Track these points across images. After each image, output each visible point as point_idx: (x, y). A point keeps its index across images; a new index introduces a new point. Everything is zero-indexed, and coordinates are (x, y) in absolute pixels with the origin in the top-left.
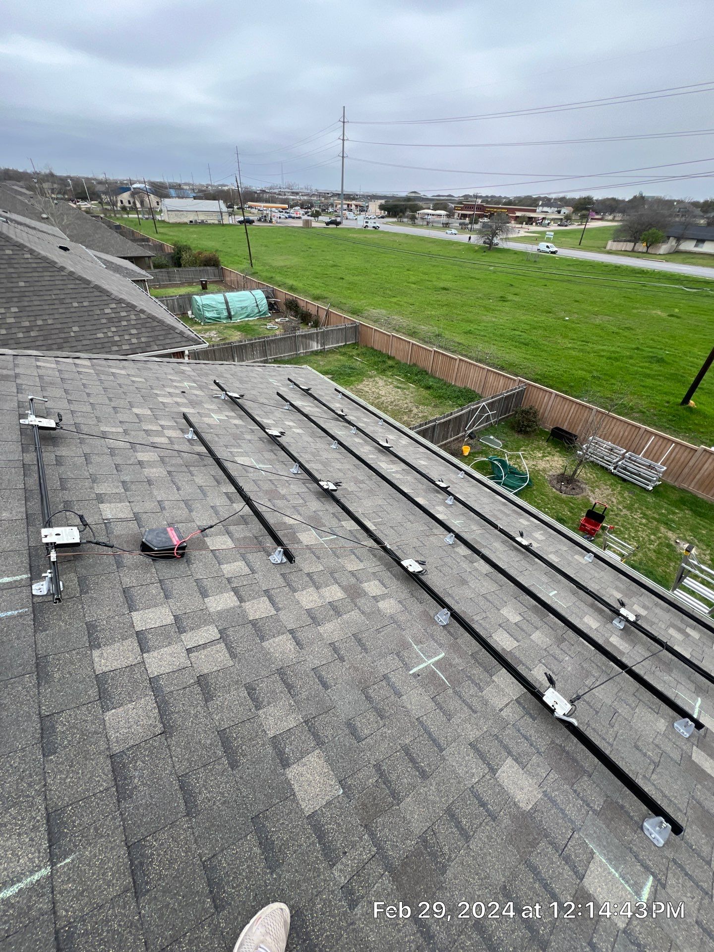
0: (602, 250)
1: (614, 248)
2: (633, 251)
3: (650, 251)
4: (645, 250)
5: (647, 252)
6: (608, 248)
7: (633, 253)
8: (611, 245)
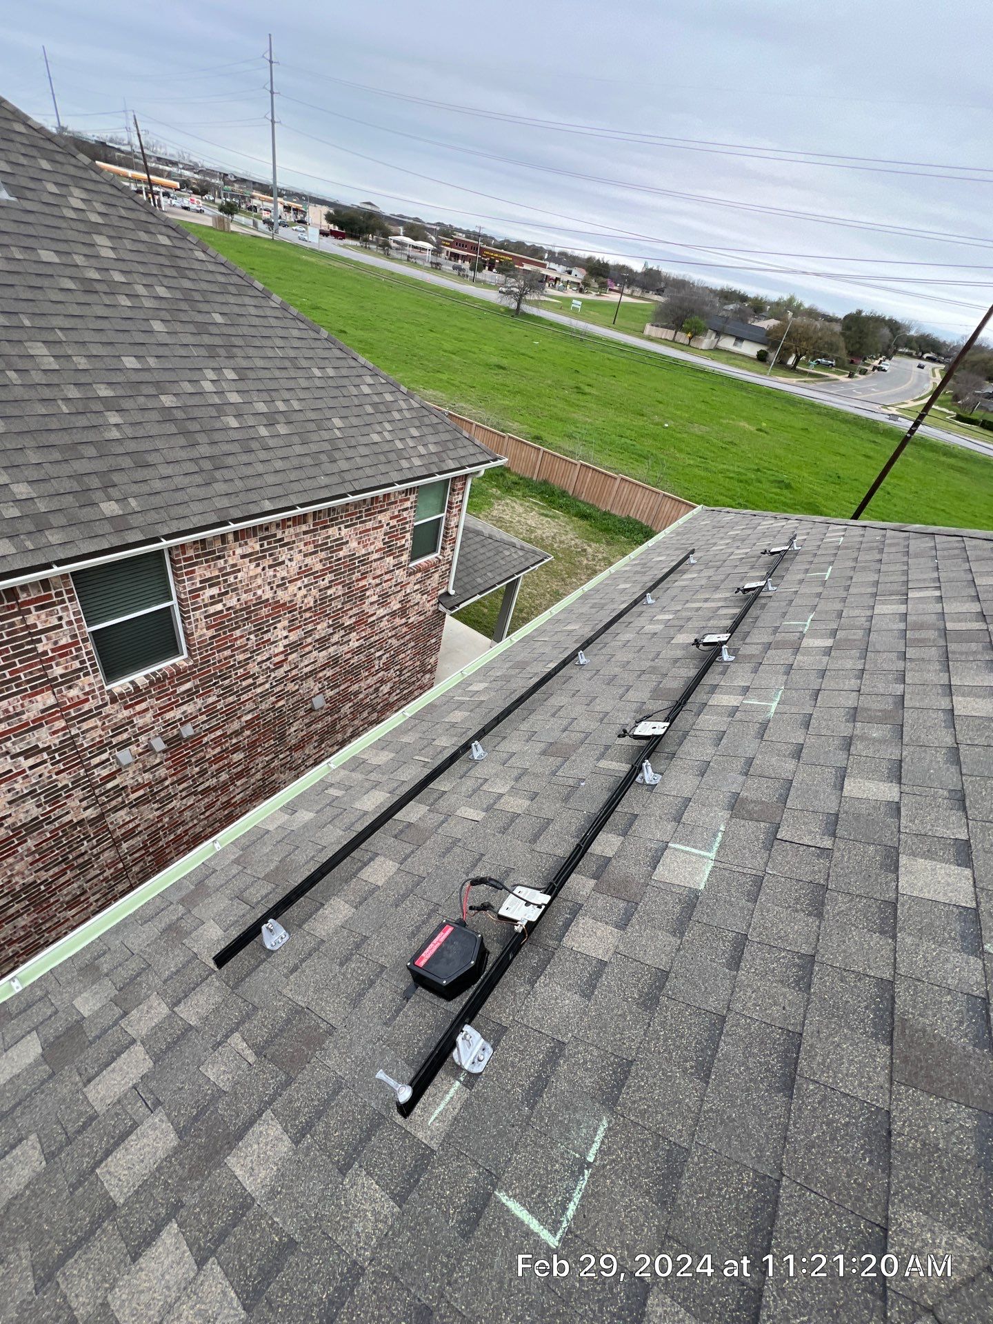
0: (640, 333)
1: (653, 335)
2: (673, 341)
3: (692, 344)
4: (686, 342)
5: (689, 345)
6: (647, 332)
7: (673, 343)
8: (649, 330)
